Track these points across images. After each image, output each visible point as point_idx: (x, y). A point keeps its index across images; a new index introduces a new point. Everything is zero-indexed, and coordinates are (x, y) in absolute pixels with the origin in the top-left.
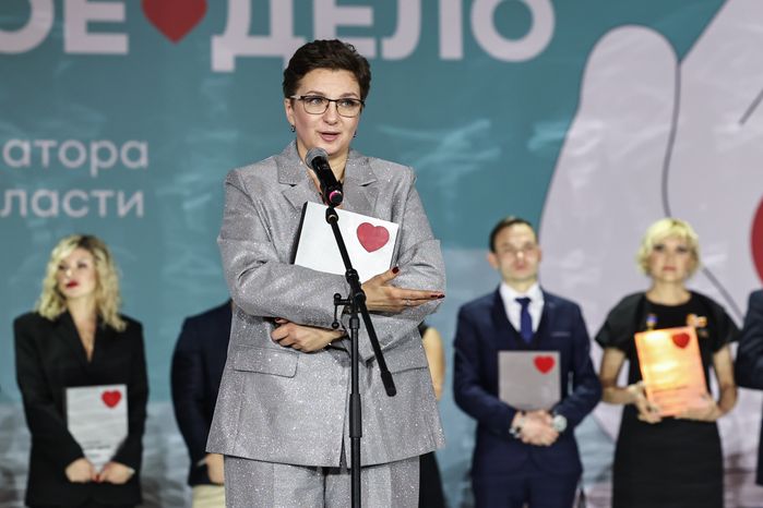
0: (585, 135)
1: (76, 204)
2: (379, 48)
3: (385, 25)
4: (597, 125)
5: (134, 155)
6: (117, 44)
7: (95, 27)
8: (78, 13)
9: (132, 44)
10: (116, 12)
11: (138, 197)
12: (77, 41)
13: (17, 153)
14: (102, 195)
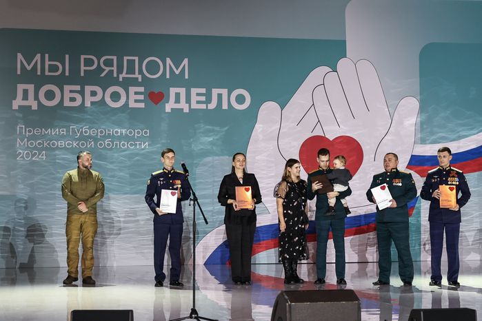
0: (259, 127)
1: (131, 145)
2: (207, 106)
3: (209, 101)
4: (261, 126)
5: (146, 133)
6: (142, 105)
7: (136, 101)
8: (132, 97)
9: (145, 105)
10: (141, 97)
11: (147, 143)
12: (132, 105)
13: (117, 132)
14: (138, 143)
